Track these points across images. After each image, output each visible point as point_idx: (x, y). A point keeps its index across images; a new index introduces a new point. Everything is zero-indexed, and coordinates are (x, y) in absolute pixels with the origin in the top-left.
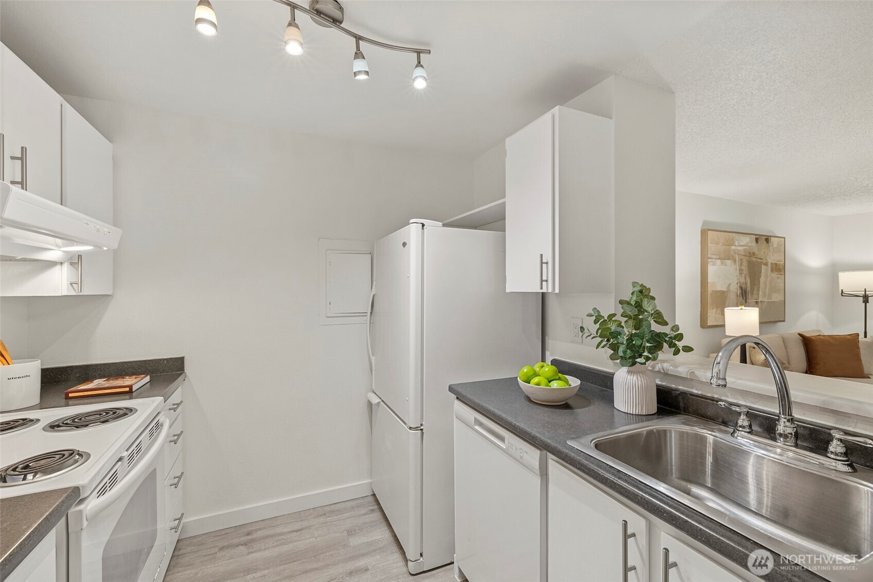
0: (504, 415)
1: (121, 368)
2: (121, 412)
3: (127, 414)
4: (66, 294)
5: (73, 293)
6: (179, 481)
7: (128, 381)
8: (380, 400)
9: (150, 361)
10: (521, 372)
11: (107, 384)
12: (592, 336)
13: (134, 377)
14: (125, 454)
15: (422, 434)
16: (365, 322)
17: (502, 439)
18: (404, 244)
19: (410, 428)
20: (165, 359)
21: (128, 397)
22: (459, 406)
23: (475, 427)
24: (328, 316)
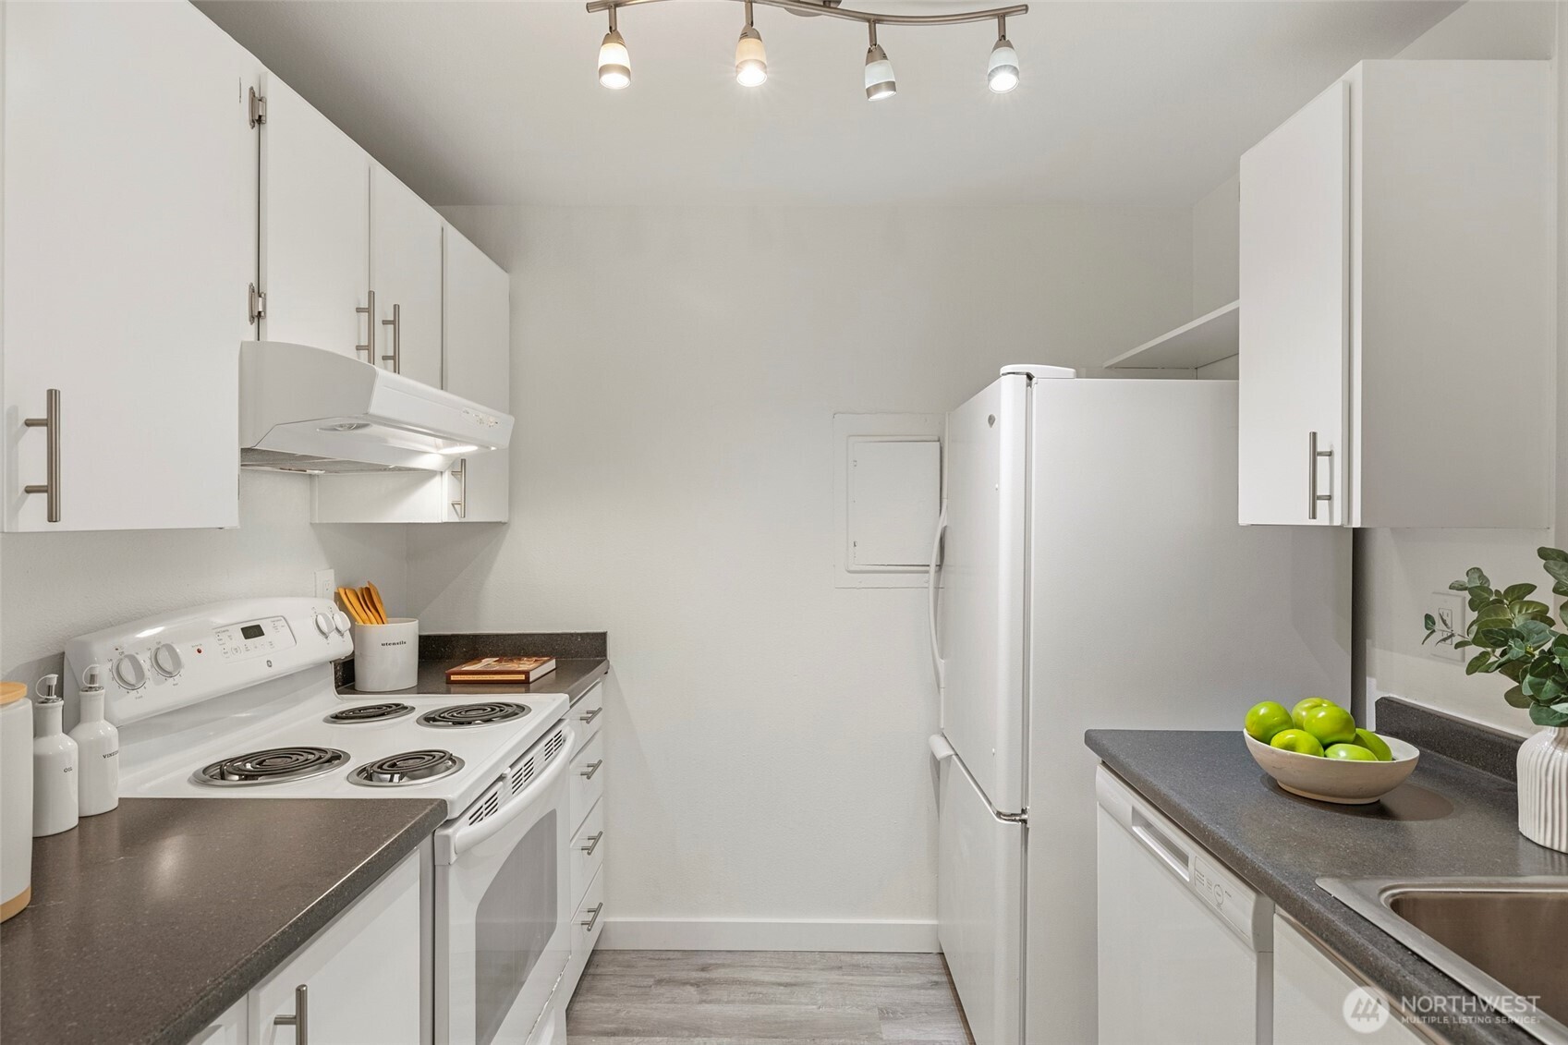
0: (1186, 805)
1: (518, 643)
2: (510, 710)
3: (517, 714)
4: (446, 521)
5: (456, 519)
6: (594, 845)
7: (525, 665)
8: (952, 753)
9: (558, 635)
10: (1249, 715)
11: (498, 668)
12: (1457, 639)
13: (534, 659)
14: (509, 773)
15: (1026, 831)
16: (927, 585)
17: (1183, 858)
18: (991, 420)
19: (999, 814)
20: (578, 634)
21: (523, 690)
22: (1104, 779)
23: (1135, 829)
24: (852, 569)
